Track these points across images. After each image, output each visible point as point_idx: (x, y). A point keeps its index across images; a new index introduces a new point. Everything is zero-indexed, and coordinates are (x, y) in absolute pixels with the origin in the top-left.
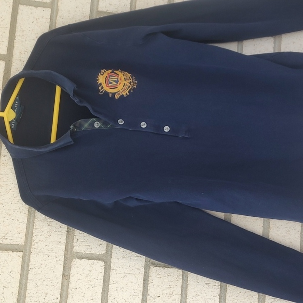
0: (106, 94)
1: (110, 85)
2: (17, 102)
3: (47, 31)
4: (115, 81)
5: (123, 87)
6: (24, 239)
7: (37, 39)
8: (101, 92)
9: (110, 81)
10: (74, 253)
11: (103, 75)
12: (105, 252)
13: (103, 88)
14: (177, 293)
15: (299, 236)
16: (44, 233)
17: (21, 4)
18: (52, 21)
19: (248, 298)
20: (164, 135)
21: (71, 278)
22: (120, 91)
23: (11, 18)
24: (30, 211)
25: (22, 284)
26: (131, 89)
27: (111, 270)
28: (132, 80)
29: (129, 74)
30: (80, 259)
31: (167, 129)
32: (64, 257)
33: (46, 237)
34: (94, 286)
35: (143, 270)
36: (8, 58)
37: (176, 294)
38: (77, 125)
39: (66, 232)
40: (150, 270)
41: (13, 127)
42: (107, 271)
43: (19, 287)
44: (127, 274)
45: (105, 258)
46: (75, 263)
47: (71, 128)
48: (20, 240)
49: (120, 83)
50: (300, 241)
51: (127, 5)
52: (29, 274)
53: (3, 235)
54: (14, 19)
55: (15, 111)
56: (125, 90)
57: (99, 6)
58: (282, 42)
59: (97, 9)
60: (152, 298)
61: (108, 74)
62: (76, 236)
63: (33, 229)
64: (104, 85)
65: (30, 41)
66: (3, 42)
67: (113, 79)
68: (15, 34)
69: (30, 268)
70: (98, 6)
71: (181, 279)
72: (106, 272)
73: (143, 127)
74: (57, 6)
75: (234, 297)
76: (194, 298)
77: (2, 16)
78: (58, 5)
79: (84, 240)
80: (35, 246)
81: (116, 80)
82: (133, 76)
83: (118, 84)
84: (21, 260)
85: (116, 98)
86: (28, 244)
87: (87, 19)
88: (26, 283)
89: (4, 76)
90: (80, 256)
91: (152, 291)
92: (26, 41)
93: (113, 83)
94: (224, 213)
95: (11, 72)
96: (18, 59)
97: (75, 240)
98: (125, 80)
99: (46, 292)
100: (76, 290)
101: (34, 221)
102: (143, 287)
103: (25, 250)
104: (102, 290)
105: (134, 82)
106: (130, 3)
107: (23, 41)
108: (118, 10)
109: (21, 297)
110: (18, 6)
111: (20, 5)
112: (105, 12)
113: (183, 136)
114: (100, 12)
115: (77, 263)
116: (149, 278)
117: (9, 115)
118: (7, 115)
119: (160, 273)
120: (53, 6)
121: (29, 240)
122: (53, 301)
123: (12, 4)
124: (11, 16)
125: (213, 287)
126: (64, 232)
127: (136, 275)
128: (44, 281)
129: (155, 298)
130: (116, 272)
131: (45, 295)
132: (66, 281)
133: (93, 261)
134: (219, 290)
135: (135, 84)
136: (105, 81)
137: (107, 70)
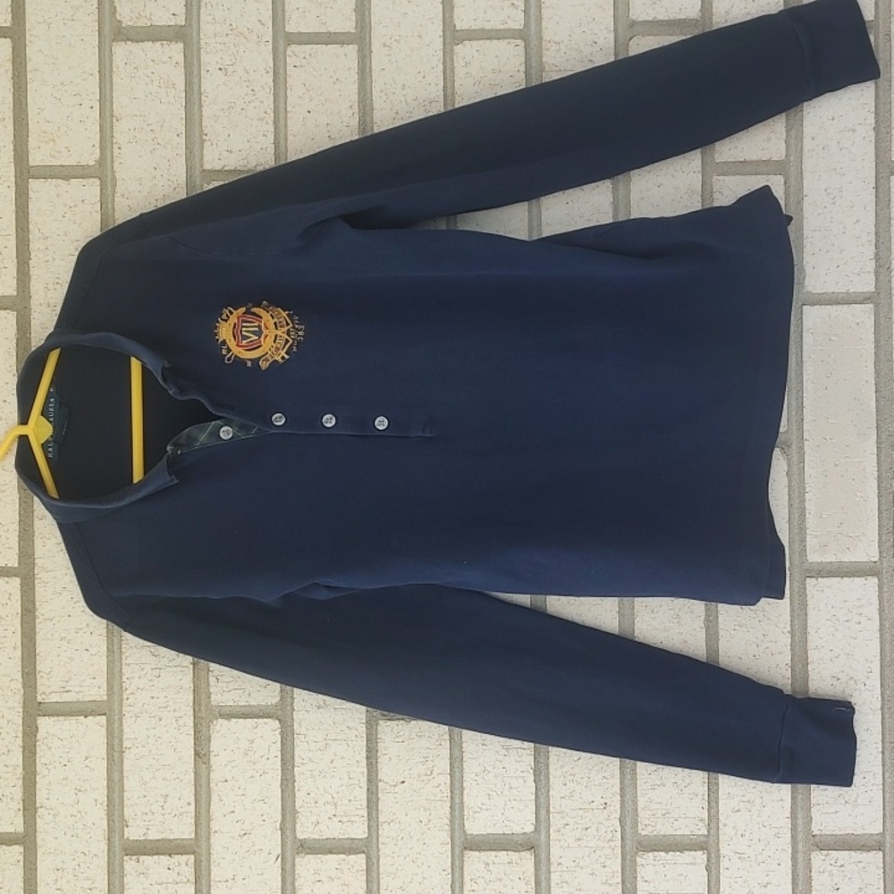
0: (239, 362)
1: (244, 342)
2: (52, 400)
3: (96, 232)
4: (253, 333)
5: (273, 344)
6: (106, 688)
7: (77, 253)
8: (229, 359)
9: (244, 333)
10: (214, 708)
11: (228, 322)
12: (279, 698)
13: (231, 350)
14: (441, 772)
15: (703, 625)
16: (145, 671)
17: (33, 177)
18: (107, 207)
19: (596, 768)
20: (377, 436)
21: (213, 760)
22: (267, 353)
23: (17, 212)
24: (110, 627)
25: (113, 781)
26: (292, 345)
27: (295, 736)
28: (291, 325)
29: (285, 311)
30: (226, 719)
31: (381, 423)
32: (192, 718)
33: (151, 680)
34: (264, 773)
35: (363, 729)
36: (20, 304)
38: (183, 440)
39: (191, 666)
40: (379, 728)
41: (50, 455)
42: (288, 738)
43: (109, 787)
44: (330, 742)
45: (280, 713)
46: (217, 728)
47: (167, 452)
48: (96, 690)
49: (266, 336)
50: (704, 635)
51: (266, 148)
52: (125, 761)
53: (61, 684)
54: (23, 212)
55: (51, 419)
56: (279, 349)
57: (205, 160)
58: (632, 188)
59: (202, 166)
60: (388, 787)
61: (238, 318)
62: (212, 669)
63: (121, 665)
64: (232, 344)
65: (63, 260)
66: (6, 268)
67: (249, 328)
68: (29, 246)
69: (124, 746)
70: (203, 159)
71: (448, 742)
72: (284, 741)
73: (329, 425)
74: (113, 172)
75: (565, 769)
76: (479, 779)
78: (115, 169)
79: (232, 679)
80: (129, 700)
81: (257, 329)
82: (293, 313)
83: (262, 339)
84: (104, 731)
85: (263, 369)
86: (116, 697)
87: (181, 195)
88: (122, 778)
89: (17, 345)
90: (228, 712)
91: (386, 771)
92: (54, 259)
93: (249, 337)
94: (529, 596)
95: (30, 333)
96: (42, 302)
97: (212, 680)
98: (276, 328)
99: (164, 794)
100: (225, 783)
101: (120, 648)
102: (367, 765)
103: (110, 710)
104: (282, 779)
105: (297, 329)
106: (275, 143)
107: (48, 261)
108: (248, 163)
109: (114, 806)
110: (28, 182)
111: (30, 180)
112: (219, 171)
113: (419, 434)
114: (210, 171)
115: (221, 728)
116: (379, 745)
117: (40, 430)
118: (34, 430)
119: (401, 733)
120: (103, 171)
121: (116, 689)
122: (182, 810)
123: (13, 179)
124: (14, 206)
125: (518, 753)
126: (187, 667)
127: (350, 743)
128: (157, 770)
129: (395, 786)
130: (307, 739)
131: (163, 800)
132: (204, 766)
133: (256, 720)
134: (532, 757)
135: (301, 333)
136: (234, 334)
137: (235, 309)
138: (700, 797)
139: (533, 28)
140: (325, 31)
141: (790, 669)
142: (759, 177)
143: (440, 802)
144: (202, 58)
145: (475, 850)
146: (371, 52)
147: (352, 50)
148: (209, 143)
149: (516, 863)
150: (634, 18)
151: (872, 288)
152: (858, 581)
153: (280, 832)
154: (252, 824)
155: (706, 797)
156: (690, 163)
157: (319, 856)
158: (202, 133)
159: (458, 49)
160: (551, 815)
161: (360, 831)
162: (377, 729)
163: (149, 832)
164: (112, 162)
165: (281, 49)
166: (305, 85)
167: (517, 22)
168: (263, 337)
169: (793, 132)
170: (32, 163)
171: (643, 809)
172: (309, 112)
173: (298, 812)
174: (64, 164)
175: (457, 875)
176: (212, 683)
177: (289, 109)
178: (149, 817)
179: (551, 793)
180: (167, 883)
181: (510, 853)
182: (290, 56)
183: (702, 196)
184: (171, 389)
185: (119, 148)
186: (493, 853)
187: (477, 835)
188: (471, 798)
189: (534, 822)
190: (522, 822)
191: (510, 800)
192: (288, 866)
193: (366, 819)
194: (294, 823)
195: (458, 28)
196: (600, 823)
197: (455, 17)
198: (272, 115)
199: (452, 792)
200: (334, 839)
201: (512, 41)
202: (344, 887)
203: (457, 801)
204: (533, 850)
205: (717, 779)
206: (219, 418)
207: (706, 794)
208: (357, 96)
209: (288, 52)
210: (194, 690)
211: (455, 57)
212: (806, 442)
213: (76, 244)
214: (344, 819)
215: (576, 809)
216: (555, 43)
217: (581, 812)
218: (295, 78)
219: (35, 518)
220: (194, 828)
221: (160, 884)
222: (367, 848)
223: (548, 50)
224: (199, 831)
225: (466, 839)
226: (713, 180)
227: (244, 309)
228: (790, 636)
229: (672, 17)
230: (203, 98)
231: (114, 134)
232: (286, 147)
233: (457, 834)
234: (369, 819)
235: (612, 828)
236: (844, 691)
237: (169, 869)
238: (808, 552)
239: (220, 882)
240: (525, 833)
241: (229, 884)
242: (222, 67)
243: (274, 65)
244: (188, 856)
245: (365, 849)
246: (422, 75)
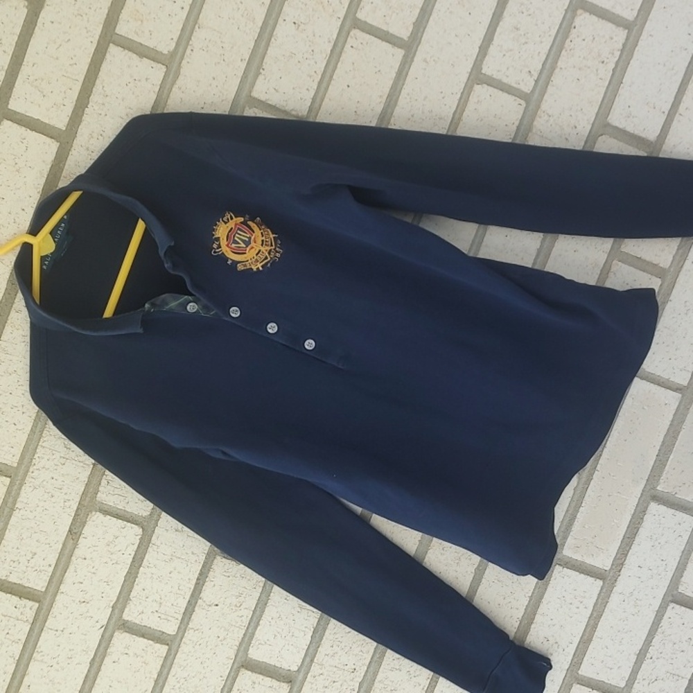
0: (223, 258)
1: (233, 245)
2: (63, 225)
3: (147, 110)
4: (244, 241)
5: (255, 256)
6: (18, 459)
8: (216, 252)
9: (236, 239)
10: (97, 503)
11: (227, 225)
12: (149, 513)
13: (221, 247)
14: (247, 607)
15: (474, 571)
16: (54, 457)
17: (114, 43)
18: (163, 91)
19: (359, 643)
20: (303, 353)
21: (81, 540)
22: (247, 261)
23: (90, 65)
26: (269, 262)
27: (151, 545)
28: (274, 247)
29: (273, 234)
30: (103, 514)
31: (310, 344)
32: (77, 504)
33: (56, 465)
34: (116, 563)
35: (202, 558)
36: (65, 139)
37: (246, 609)
38: (158, 303)
39: (92, 466)
40: (215, 561)
41: (45, 267)
42: (144, 544)
44: (175, 558)
45: (145, 524)
46: (94, 518)
48: (10, 457)
49: (252, 248)
50: (472, 578)
51: (305, 100)
52: (12, 517)
54: (96, 68)
55: (56, 240)
56: (258, 261)
57: (255, 88)
59: (250, 92)
60: (204, 605)
61: (236, 225)
62: (106, 475)
63: (38, 445)
64: (223, 242)
65: (113, 118)
66: (64, 105)
67: (241, 236)
68: (90, 96)
69: (16, 506)
70: (253, 87)
71: (261, 588)
72: (141, 545)
73: (270, 331)
74: (179, 66)
76: (273, 622)
77: (75, 56)
78: (182, 65)
79: (119, 487)
80: (33, 474)
81: (247, 239)
82: (278, 238)
83: (248, 249)
84: (5, 489)
85: (238, 270)
86: (23, 468)
88: (5, 529)
89: (50, 169)
90: (106, 510)
91: (208, 593)
92: (106, 115)
93: (239, 243)
95: (64, 165)
96: (83, 144)
97: (104, 482)
98: (262, 245)
99: (33, 551)
100: (84, 560)
101: (42, 432)
102: (196, 584)
103: (15, 475)
104: (128, 572)
105: (276, 251)
106: (313, 99)
107: (101, 114)
108: (287, 105)
110: (108, 45)
111: (111, 45)
112: (261, 101)
113: (333, 363)
114: (254, 98)
115: (97, 519)
116: (211, 573)
117: (44, 245)
118: (39, 243)
119: (230, 570)
120: (171, 62)
121: (26, 461)
122: (43, 568)
123: (97, 37)
124: (90, 60)
125: (308, 613)
126: (88, 465)
127: (189, 564)
128: (35, 533)
129: (210, 606)
130: (158, 550)
131: (31, 555)
132: (72, 541)
133: (125, 523)
134: (317, 620)
135: (278, 255)
136: (228, 234)
137: (236, 217)
138: (422, 687)
139: (536, 95)
140: (385, 29)
141: (519, 622)
142: (645, 273)
143: (238, 629)
144: (284, 8)
145: (249, 670)
146: (412, 61)
147: (400, 53)
148: (263, 77)
149: (275, 689)
150: (610, 121)
151: (685, 383)
152: (591, 579)
153: (111, 609)
154: (92, 596)
155: (426, 689)
156: (603, 244)
157: (134, 636)
158: (260, 66)
159: (477, 88)
160: (314, 664)
161: (171, 628)
162: (213, 561)
163: (11, 575)
164: (182, 58)
165: (346, 28)
166: (353, 64)
167: (527, 86)
168: (249, 247)
169: (681, 251)
170: (118, 31)
171: (379, 682)
172: (348, 86)
173: (130, 600)
174: (143, 43)
175: (229, 682)
176: (102, 484)
177: (334, 77)
178: (15, 565)
179: (319, 649)
180: (10, 617)
181: (273, 680)
182: (351, 37)
183: (601, 270)
184: (167, 263)
185: (192, 50)
186: (261, 677)
187: (255, 660)
188: (262, 633)
189: (299, 665)
190: (291, 661)
191: (288, 644)
192: (107, 635)
193: (179, 622)
194: (124, 607)
195: (483, 72)
196: (345, 681)
197: (484, 62)
198: (320, 77)
199: (249, 624)
200: (150, 628)
201: (518, 99)
202: (143, 664)
203: (250, 631)
204: (290, 684)
205: (438, 678)
206: (191, 295)
207: (427, 687)
208: (388, 90)
209: (352, 34)
210: (86, 484)
211: (473, 92)
212: (596, 472)
213: (128, 110)
214: (163, 616)
215: (332, 666)
216: (548, 114)
217: (335, 669)
218: (348, 55)
219: (13, 309)
220: (46, 584)
221: (5, 616)
222: (171, 643)
223: (540, 117)
224: (49, 587)
225: (246, 660)
226: (614, 262)
227: (242, 219)
228: (528, 599)
229: (636, 132)
230: (273, 39)
231: (192, 38)
232: (320, 106)
233: (240, 654)
234: (181, 623)
235: (352, 687)
236: (547, 650)
237: (16, 607)
238: (565, 547)
239: (51, 629)
240: (289, 670)
241: (58, 633)
242: (296, 22)
243: (337, 38)
244: (34, 603)
245: (170, 643)
246: (443, 95)
